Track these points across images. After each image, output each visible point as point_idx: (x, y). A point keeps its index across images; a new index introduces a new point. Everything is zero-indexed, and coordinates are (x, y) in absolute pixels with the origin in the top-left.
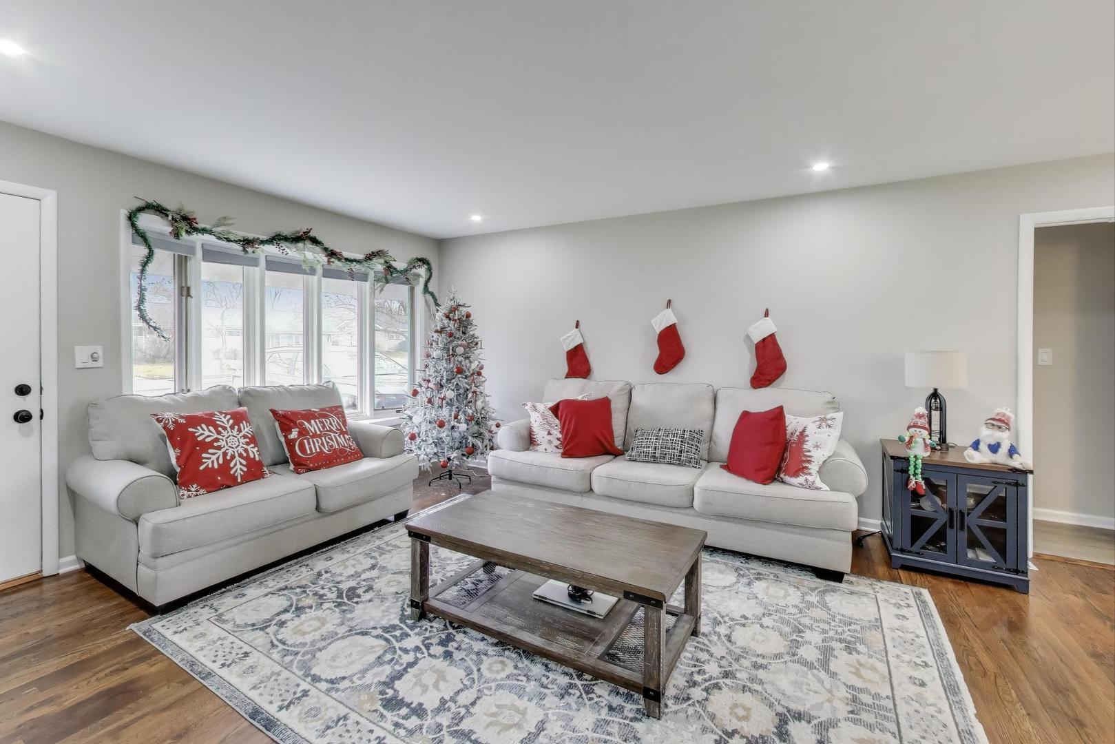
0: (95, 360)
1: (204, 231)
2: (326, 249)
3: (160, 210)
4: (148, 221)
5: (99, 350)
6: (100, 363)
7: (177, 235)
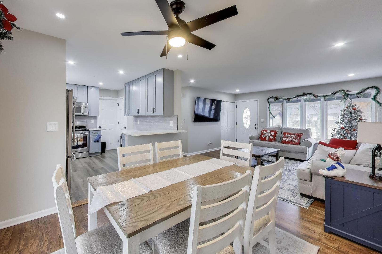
0: (263, 121)
1: (280, 99)
2: (314, 95)
3: (272, 97)
4: (271, 100)
5: (264, 120)
6: (264, 122)
7: (275, 100)
